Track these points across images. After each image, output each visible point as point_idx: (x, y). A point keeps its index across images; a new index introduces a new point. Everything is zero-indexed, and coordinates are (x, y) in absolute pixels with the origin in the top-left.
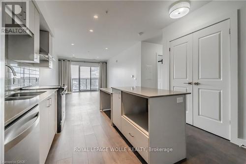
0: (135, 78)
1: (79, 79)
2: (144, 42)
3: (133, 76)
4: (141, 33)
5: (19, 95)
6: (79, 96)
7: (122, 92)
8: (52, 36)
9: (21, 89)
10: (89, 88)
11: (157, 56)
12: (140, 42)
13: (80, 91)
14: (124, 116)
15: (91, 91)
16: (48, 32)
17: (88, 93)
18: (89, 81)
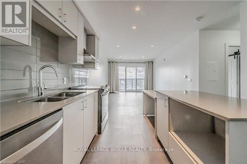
0: (189, 80)
1: (126, 79)
2: (203, 30)
3: (186, 77)
4: (199, 19)
5: (65, 94)
6: (126, 95)
7: (169, 98)
8: (98, 39)
9: (70, 89)
10: (134, 89)
11: (227, 47)
12: (198, 32)
13: (126, 91)
14: (173, 133)
15: (137, 91)
16: (94, 35)
17: (134, 94)
18: (134, 82)
